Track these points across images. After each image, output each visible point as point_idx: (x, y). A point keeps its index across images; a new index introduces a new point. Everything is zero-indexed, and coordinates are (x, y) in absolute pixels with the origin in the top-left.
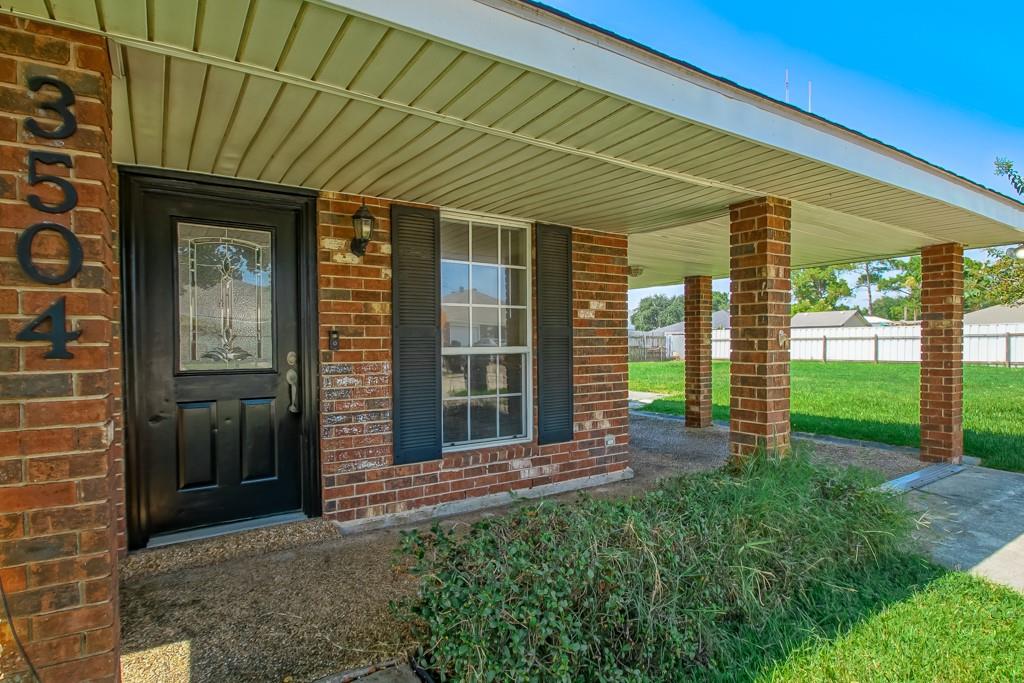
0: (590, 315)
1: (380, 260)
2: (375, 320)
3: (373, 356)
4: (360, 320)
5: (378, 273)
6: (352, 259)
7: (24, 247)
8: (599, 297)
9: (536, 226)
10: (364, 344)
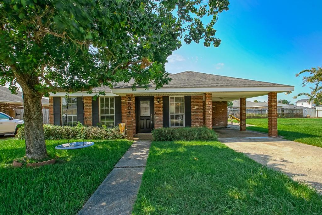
0: (195, 109)
1: (161, 103)
2: (160, 110)
3: (160, 115)
4: (159, 110)
5: (161, 105)
6: (158, 103)
7: (128, 108)
8: (197, 106)
9: (185, 96)
10: (160, 113)
